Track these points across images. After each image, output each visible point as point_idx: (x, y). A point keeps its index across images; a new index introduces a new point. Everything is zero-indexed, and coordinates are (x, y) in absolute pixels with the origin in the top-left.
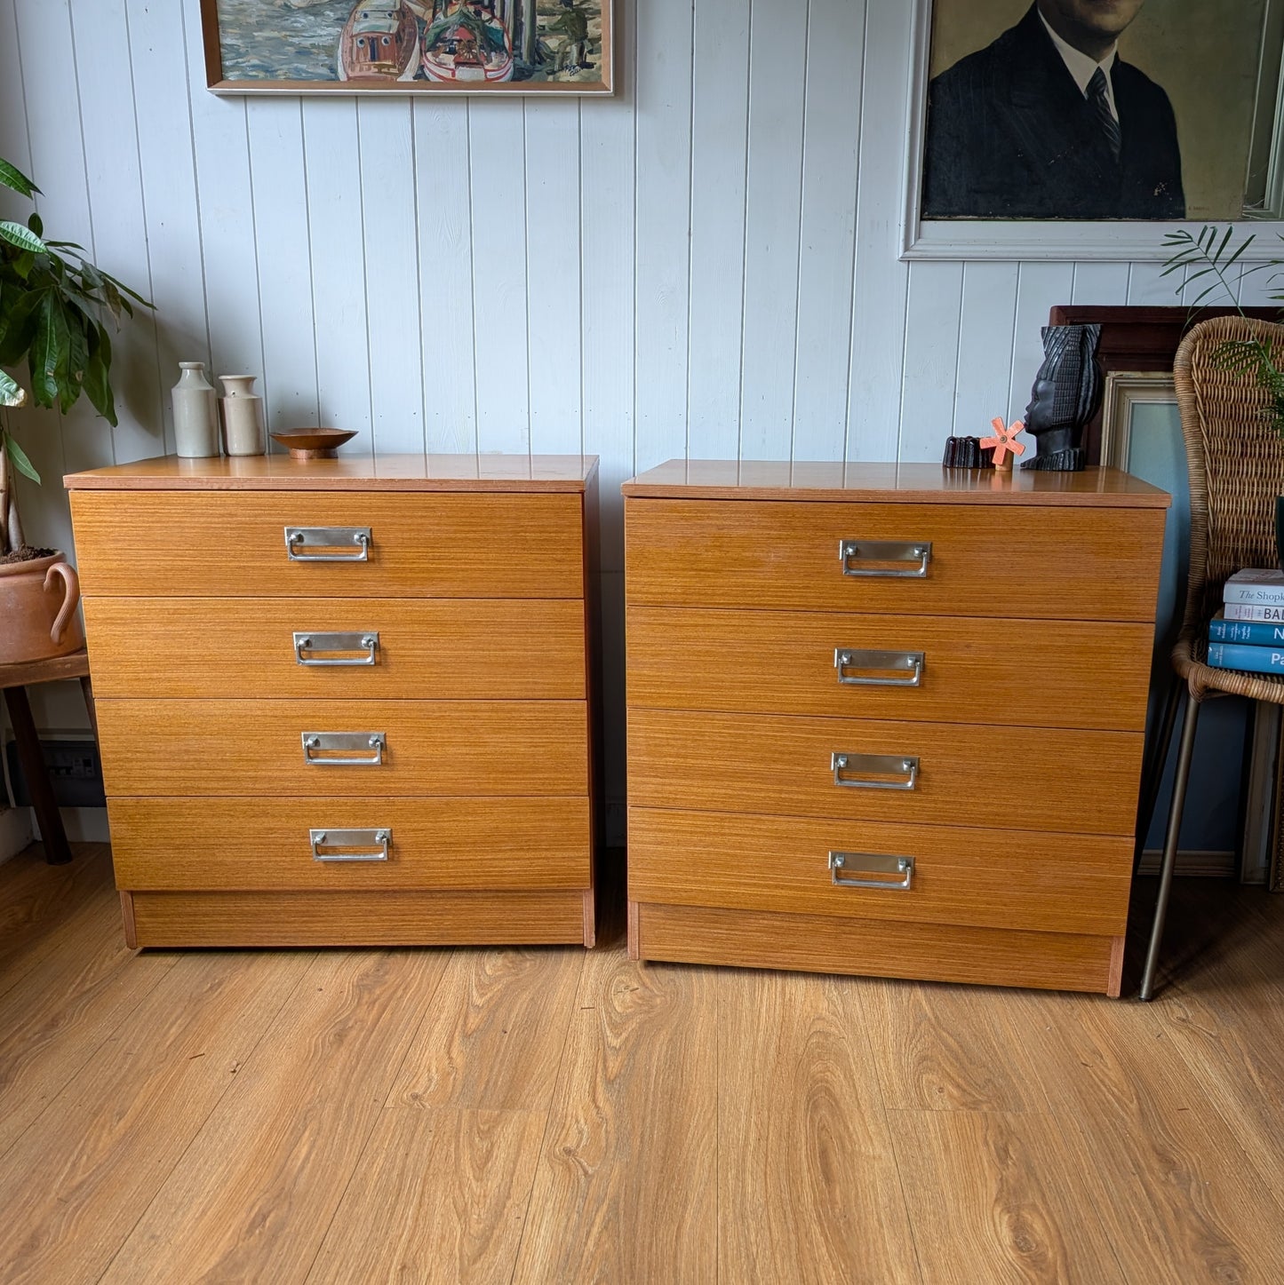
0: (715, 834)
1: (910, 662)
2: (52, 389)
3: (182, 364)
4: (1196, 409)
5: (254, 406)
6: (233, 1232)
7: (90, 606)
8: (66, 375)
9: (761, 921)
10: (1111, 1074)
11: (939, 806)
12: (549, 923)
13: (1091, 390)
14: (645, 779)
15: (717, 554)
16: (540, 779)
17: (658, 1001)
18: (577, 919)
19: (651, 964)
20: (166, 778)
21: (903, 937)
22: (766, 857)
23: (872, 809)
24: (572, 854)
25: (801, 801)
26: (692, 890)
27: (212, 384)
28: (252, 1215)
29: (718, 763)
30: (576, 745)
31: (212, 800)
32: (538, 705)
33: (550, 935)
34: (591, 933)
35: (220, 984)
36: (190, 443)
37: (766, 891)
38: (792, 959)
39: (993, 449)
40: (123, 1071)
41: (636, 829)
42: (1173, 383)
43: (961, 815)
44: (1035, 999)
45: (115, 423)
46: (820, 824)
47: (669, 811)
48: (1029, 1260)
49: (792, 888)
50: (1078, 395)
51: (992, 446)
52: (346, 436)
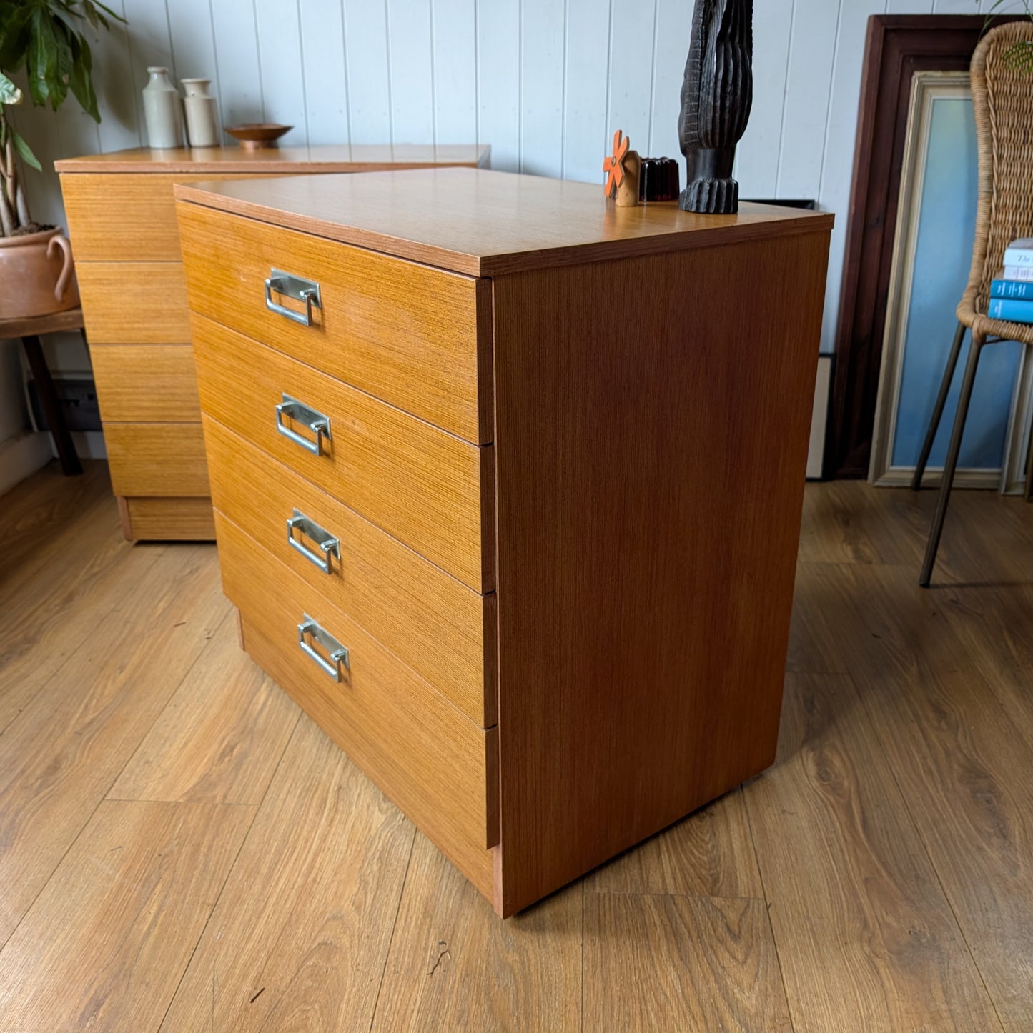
2: (45, 90)
3: (151, 69)
4: (987, 103)
5: (210, 105)
6: (209, 759)
7: (81, 270)
8: (54, 78)
10: (897, 643)
20: (148, 408)
27: (176, 87)
28: (223, 746)
31: (184, 426)
35: (197, 569)
36: (159, 136)
40: (124, 635)
42: (970, 83)
45: (98, 120)
48: (828, 787)
52: (285, 130)
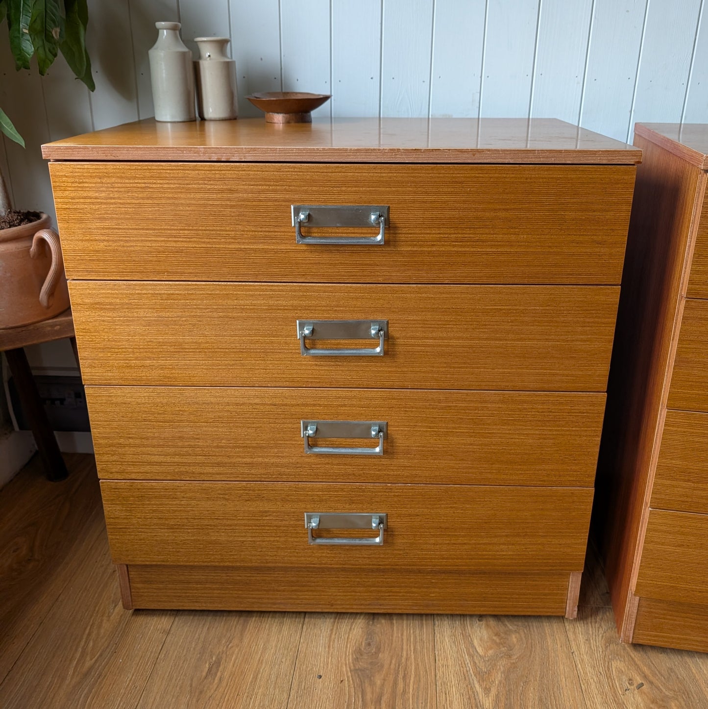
2: (29, 47)
3: (160, 24)
5: (229, 70)
7: (75, 290)
8: (41, 32)
16: (545, 470)
18: (562, 595)
20: (160, 464)
24: (569, 541)
31: (207, 484)
34: (573, 607)
36: (167, 107)
45: (92, 87)
52: (319, 101)
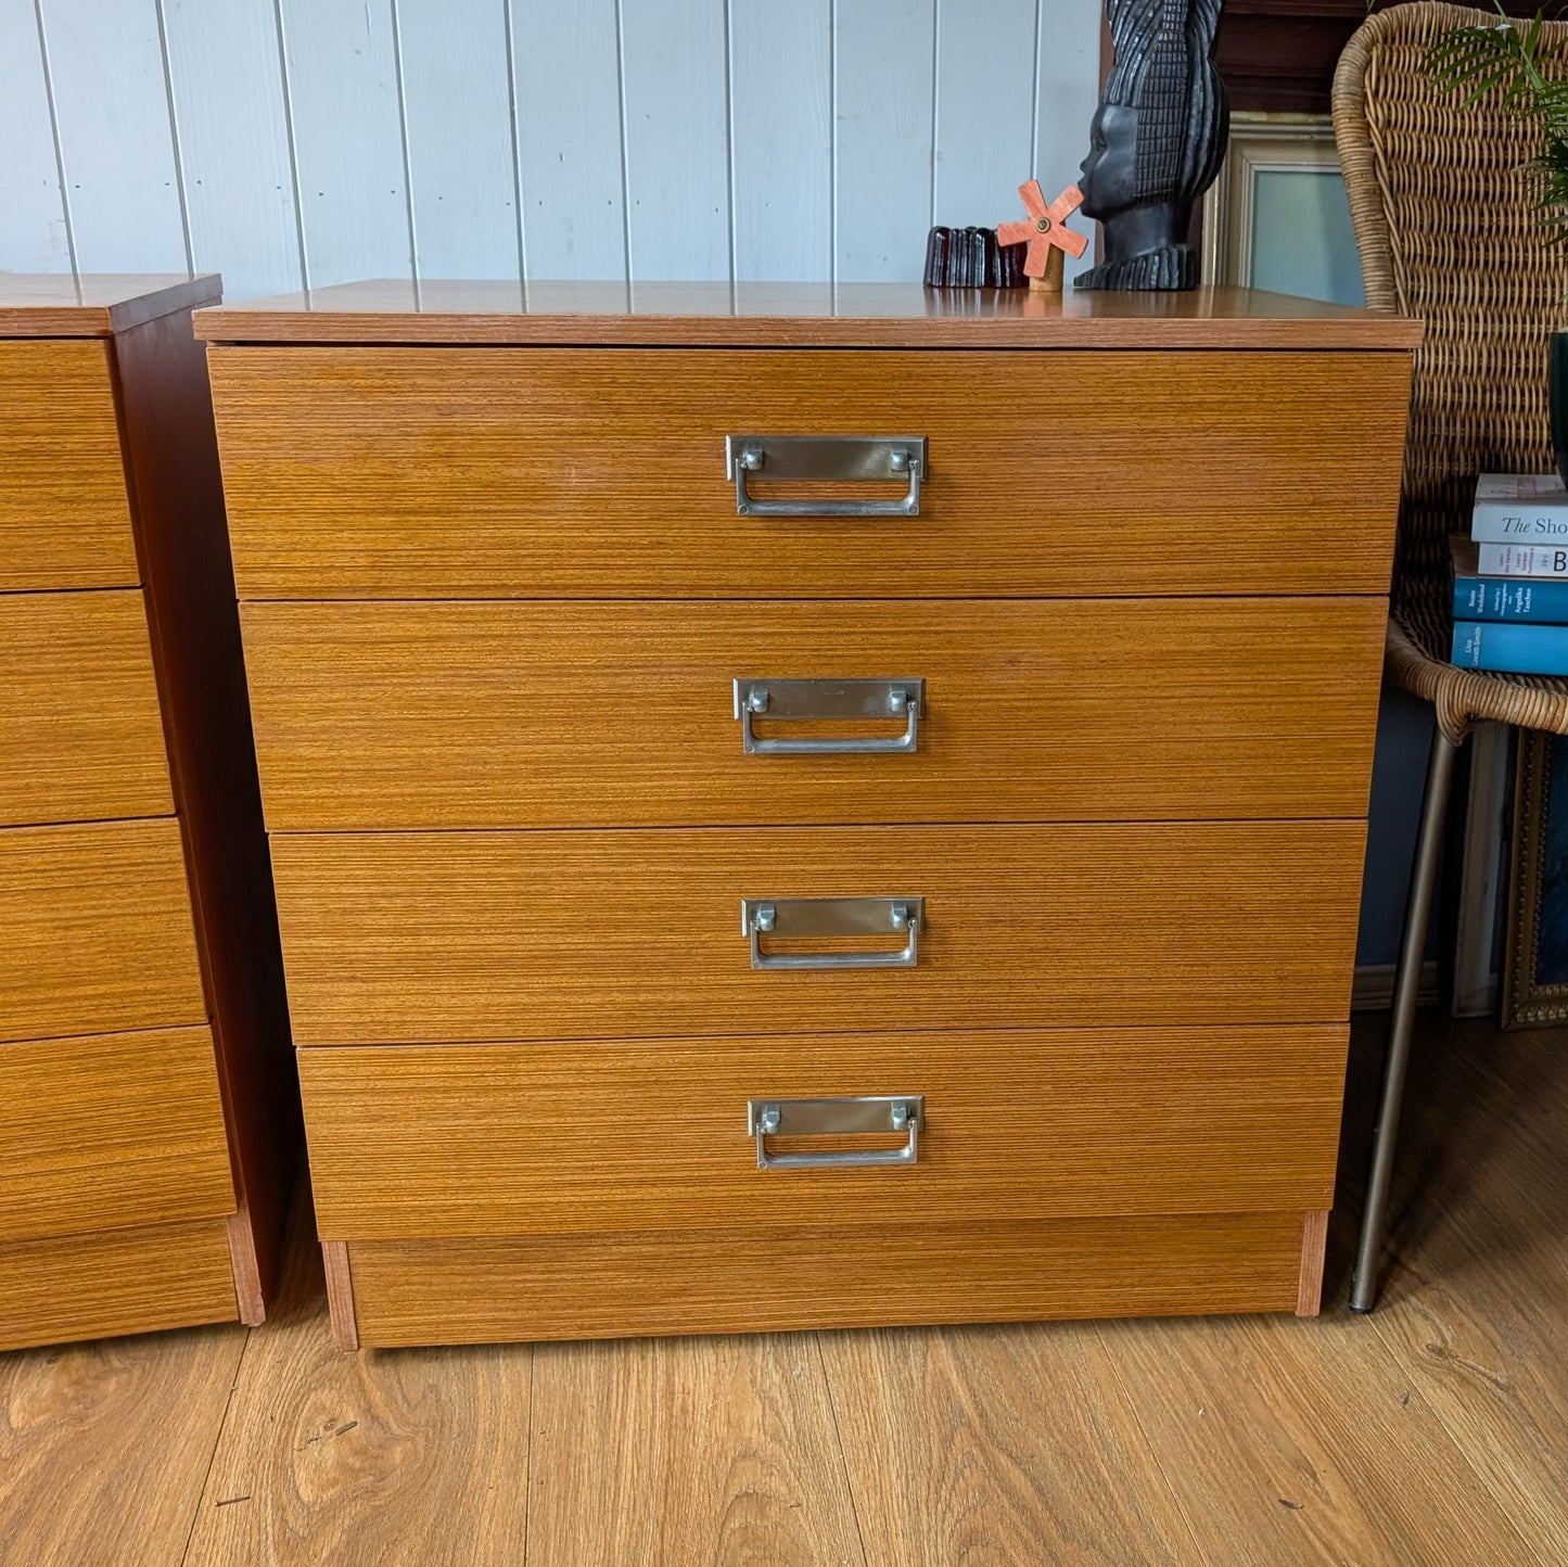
0: (497, 1088)
1: (895, 701)
4: (1377, 179)
9: (614, 1249)
10: (1341, 1522)
11: (968, 991)
12: (155, 1288)
13: (1208, 124)
14: (327, 987)
15: (444, 473)
16: (86, 998)
17: (397, 1454)
18: (221, 1273)
19: (387, 1355)
21: (905, 1248)
22: (614, 1127)
23: (833, 1009)
24: (185, 1149)
25: (682, 1006)
26: (459, 1207)
29: (493, 940)
30: (165, 917)
32: (61, 837)
33: (161, 1313)
34: (253, 1297)
37: (620, 1194)
38: (685, 1314)
39: (1022, 248)
41: (317, 1093)
42: (1333, 133)
43: (1012, 1006)
44: (1162, 1335)
46: (725, 1049)
47: (391, 1051)
49: (671, 1182)
50: (1184, 136)
51: (1020, 239)
